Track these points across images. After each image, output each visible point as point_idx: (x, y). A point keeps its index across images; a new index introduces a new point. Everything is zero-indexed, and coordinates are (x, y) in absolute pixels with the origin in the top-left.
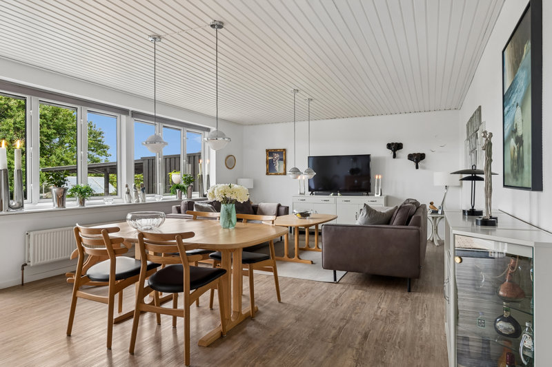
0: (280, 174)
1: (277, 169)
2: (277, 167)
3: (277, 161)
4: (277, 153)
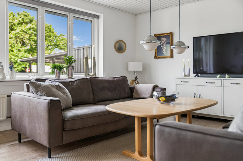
0: (167, 57)
1: (165, 53)
2: (164, 50)
3: (164, 45)
4: (164, 37)
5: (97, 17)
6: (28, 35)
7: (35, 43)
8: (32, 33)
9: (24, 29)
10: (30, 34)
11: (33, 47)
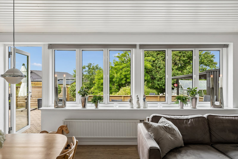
5: (226, 46)
6: (179, 57)
7: (183, 63)
8: (182, 55)
9: (175, 53)
10: (180, 56)
11: (182, 65)
